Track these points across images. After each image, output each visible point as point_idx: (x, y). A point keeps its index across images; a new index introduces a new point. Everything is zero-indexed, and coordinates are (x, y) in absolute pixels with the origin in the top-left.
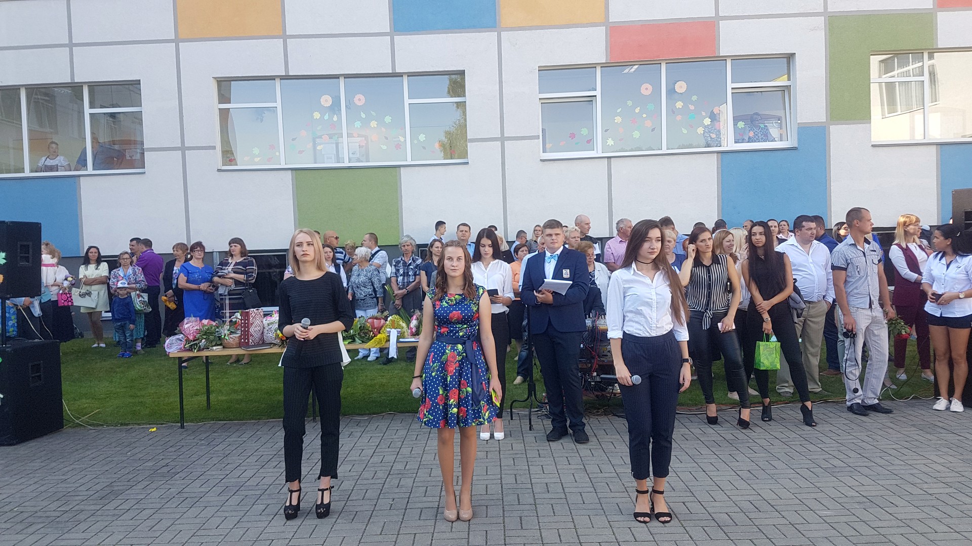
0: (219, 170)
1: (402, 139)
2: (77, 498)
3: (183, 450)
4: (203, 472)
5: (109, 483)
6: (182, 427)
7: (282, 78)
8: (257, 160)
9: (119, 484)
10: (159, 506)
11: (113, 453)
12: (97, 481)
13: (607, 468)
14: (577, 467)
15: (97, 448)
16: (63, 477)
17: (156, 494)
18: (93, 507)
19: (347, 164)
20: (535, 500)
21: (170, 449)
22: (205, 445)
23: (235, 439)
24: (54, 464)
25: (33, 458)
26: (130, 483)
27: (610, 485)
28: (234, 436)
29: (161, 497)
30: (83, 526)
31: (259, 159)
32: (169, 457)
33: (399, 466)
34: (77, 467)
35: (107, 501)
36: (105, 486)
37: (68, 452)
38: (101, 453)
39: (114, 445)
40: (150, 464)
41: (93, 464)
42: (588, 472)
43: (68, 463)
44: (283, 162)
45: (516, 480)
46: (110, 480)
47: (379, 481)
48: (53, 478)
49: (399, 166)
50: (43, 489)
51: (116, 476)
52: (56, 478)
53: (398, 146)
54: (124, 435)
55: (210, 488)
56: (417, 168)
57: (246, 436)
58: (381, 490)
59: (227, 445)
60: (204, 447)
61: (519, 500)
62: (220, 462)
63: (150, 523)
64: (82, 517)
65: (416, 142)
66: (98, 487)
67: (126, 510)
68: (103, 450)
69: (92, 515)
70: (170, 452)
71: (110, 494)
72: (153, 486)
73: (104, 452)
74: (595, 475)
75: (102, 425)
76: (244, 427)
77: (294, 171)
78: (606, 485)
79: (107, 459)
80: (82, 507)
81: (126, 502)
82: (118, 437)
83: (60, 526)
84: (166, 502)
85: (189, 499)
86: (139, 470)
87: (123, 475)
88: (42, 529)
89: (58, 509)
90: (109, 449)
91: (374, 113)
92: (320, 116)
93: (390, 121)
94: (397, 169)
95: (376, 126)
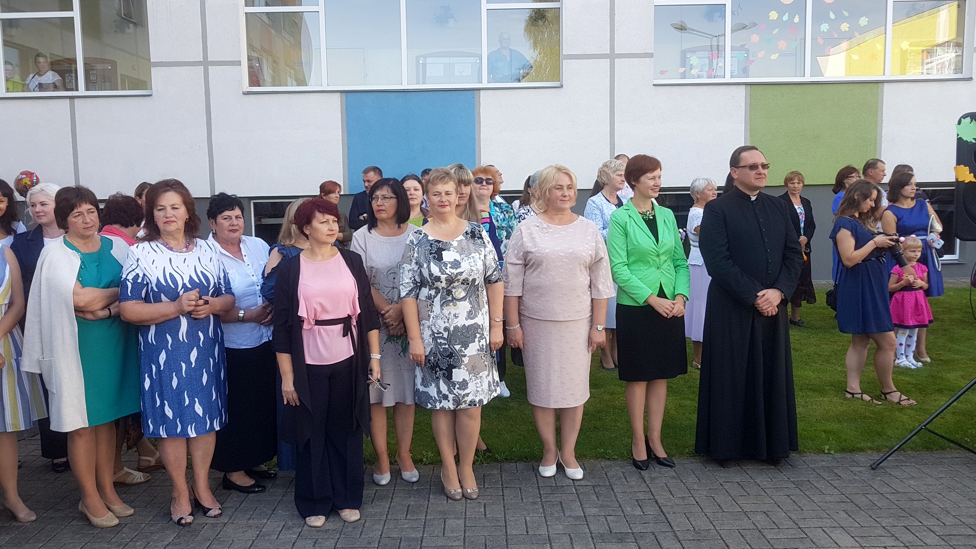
0: (655, 85)
8: (695, 72)
31: (699, 71)
44: (729, 77)
49: (884, 82)
91: (846, 14)
92: (777, 16)
93: (866, 23)
94: (880, 84)
95: (847, 29)
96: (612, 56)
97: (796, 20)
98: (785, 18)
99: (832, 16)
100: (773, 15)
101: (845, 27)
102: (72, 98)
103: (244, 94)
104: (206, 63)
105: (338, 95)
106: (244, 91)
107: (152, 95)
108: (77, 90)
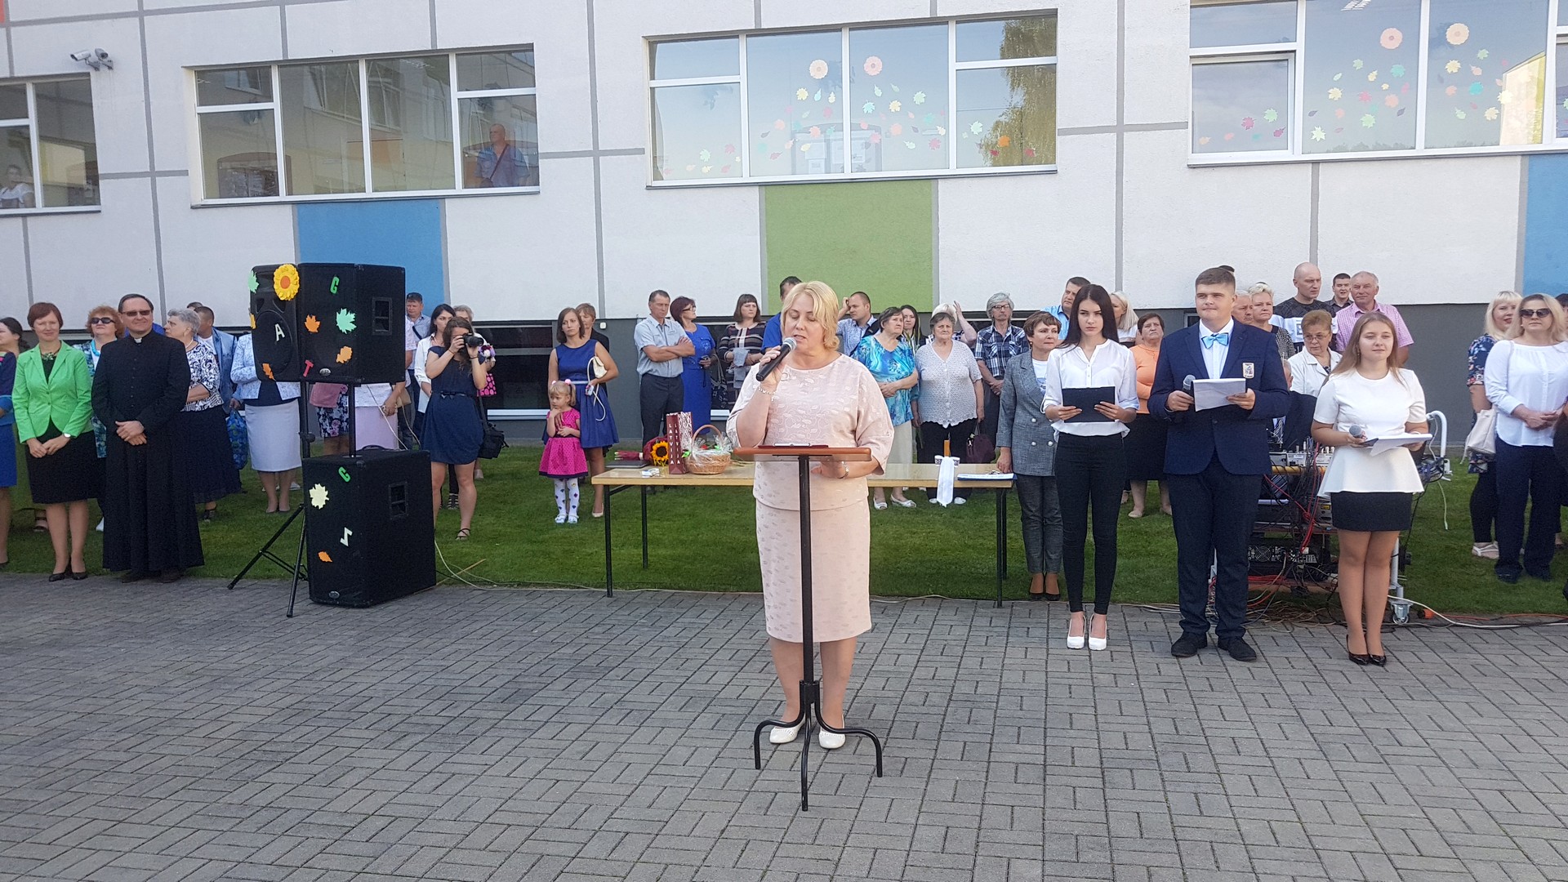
0: (649, 188)
1: (942, 131)
2: (465, 697)
3: (615, 631)
4: (651, 671)
5: (512, 677)
6: (609, 594)
7: (751, 34)
8: (706, 170)
9: (526, 679)
10: (592, 720)
11: (513, 628)
12: (493, 672)
13: (1339, 717)
14: (1284, 712)
15: (488, 620)
16: (443, 663)
17: (585, 700)
18: (491, 714)
19: (848, 175)
20: (1216, 765)
21: (597, 629)
22: (647, 626)
23: (693, 620)
24: (427, 641)
25: (399, 629)
26: (544, 680)
27: (1352, 750)
28: (689, 614)
29: (593, 706)
30: (482, 744)
31: (709, 168)
32: (595, 641)
33: (964, 688)
34: (461, 647)
35: (511, 705)
36: (507, 680)
37: (446, 623)
38: (495, 628)
39: (512, 616)
40: (569, 650)
41: (485, 644)
42: (1307, 722)
43: (448, 640)
44: (746, 173)
45: (1176, 729)
46: (514, 673)
47: (935, 710)
48: (430, 662)
49: (936, 178)
50: (415, 679)
51: (521, 666)
52: (433, 663)
53: (935, 143)
54: (526, 601)
55: (665, 698)
56: (966, 181)
57: (708, 616)
58: (942, 726)
59: (681, 629)
60: (646, 629)
61: (1187, 764)
62: (675, 656)
63: (580, 747)
64: (478, 728)
65: (965, 136)
66: (496, 683)
67: (542, 723)
68: (496, 623)
69: (493, 727)
70: (597, 634)
71: (515, 695)
72: (579, 686)
73: (499, 627)
74: (1320, 729)
75: (492, 584)
76: (702, 602)
77: (764, 188)
78: (1345, 748)
79: (504, 639)
80: (476, 713)
81: (542, 709)
82: (516, 604)
83: (447, 740)
84: (600, 714)
85: (635, 713)
86: (553, 659)
87: (530, 665)
88: (422, 744)
89: (442, 714)
90: (505, 623)
91: (896, 88)
92: (807, 95)
93: (923, 100)
94: (933, 182)
95: (898, 109)
96: (596, 154)
97: (832, 99)
98: (818, 97)
99: (878, 92)
100: (802, 94)
101: (895, 106)
102: (24, 216)
103: (192, 208)
104: (153, 174)
105: (289, 208)
106: (193, 204)
107: (100, 211)
108: (34, 206)
